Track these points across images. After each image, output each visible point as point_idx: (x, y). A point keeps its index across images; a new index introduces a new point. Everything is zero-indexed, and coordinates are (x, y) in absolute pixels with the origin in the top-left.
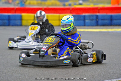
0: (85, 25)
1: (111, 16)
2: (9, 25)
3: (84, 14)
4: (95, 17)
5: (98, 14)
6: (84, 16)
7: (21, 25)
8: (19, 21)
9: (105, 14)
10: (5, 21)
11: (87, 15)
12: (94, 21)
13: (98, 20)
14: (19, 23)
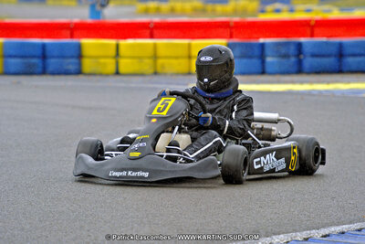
0: (263, 72)
2: (44, 72)
3: (262, 41)
4: (292, 50)
5: (302, 40)
6: (263, 45)
7: (79, 72)
8: (74, 60)
9: (324, 39)
11: (269, 43)
12: (293, 59)
13: (302, 57)
14: (72, 65)
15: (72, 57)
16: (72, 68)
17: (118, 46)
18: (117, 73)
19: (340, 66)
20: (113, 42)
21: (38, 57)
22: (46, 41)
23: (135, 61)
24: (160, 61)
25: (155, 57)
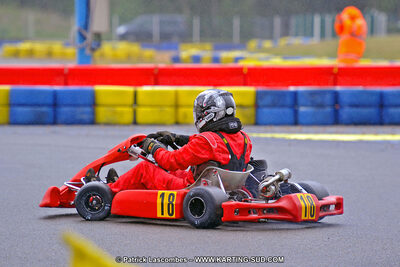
0: (296, 123)
1: (382, 95)
2: (54, 122)
3: (292, 89)
4: (328, 99)
5: (338, 88)
6: (295, 94)
7: (93, 122)
8: (88, 109)
9: (360, 88)
10: (44, 109)
11: (302, 92)
12: (329, 110)
13: (337, 107)
14: (86, 114)
15: (85, 105)
16: (86, 117)
17: (135, 94)
18: (135, 123)
19: (381, 117)
20: (130, 89)
21: (48, 105)
22: (57, 88)
23: (155, 109)
24: (182, 111)
25: (177, 106)
